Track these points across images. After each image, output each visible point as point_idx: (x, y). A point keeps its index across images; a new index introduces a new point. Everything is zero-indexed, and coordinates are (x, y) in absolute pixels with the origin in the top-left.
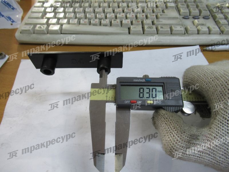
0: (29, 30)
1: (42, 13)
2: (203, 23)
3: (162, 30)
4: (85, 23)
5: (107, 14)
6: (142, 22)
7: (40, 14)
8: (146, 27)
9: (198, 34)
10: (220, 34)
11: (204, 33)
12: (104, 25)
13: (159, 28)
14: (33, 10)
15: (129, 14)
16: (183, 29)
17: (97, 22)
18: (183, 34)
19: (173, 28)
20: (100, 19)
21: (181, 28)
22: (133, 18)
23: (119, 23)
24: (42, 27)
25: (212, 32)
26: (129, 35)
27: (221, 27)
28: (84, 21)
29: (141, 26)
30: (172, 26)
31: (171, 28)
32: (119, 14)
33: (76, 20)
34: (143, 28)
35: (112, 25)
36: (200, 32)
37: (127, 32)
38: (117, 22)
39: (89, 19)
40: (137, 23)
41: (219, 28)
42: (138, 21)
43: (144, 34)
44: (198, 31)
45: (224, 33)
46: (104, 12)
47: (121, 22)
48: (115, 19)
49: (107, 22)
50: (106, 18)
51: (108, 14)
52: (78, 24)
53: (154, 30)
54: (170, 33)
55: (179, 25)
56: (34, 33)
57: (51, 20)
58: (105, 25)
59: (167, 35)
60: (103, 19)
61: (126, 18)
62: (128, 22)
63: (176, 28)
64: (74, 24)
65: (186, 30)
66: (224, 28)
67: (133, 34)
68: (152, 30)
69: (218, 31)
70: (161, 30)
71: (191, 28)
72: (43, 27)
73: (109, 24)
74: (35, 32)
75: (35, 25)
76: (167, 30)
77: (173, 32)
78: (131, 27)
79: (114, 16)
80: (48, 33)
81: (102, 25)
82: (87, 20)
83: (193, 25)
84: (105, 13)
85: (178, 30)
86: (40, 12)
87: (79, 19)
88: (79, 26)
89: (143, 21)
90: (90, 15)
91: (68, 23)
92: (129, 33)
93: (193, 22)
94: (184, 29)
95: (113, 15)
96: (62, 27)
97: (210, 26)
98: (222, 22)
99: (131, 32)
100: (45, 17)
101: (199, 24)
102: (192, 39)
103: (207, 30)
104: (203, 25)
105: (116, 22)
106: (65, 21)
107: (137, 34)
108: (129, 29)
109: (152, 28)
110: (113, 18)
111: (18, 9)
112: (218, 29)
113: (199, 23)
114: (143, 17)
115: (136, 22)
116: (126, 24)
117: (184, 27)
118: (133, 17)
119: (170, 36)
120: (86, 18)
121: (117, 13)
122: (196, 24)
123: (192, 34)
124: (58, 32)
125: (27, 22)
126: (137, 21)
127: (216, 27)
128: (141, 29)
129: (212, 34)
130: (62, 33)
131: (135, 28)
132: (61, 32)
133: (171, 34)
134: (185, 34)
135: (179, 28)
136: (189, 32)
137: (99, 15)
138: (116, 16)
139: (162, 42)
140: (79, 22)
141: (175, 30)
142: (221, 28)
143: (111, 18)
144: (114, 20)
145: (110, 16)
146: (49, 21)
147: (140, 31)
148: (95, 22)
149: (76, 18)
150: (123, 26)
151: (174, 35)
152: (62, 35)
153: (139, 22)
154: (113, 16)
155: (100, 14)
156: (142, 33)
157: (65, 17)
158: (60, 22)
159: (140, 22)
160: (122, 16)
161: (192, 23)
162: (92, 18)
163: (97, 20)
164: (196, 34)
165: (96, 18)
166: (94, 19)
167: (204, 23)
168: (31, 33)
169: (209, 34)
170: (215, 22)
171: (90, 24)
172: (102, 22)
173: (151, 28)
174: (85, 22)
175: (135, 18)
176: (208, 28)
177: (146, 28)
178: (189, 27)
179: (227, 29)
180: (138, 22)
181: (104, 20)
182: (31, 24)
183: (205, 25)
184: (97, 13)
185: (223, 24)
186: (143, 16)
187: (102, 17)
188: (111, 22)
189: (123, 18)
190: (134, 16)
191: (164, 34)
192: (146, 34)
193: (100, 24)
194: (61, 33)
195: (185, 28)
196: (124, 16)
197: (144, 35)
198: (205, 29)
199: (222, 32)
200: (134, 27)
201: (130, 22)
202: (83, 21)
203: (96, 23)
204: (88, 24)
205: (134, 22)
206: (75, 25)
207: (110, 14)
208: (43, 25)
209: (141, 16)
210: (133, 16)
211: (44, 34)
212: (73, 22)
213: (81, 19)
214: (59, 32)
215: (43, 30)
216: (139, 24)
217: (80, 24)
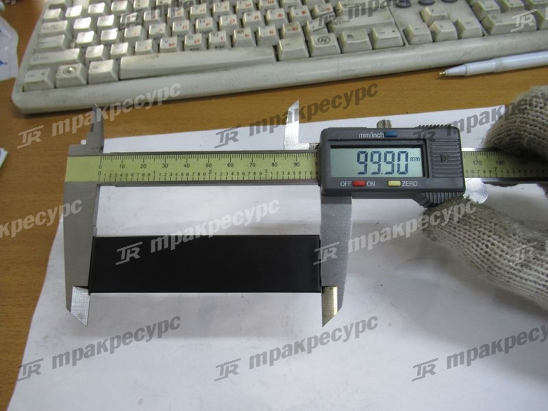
0: (43, 82)
1: (66, 35)
2: (442, 14)
3: (351, 44)
4: (171, 47)
5: (219, 17)
6: (304, 28)
7: (60, 36)
8: (313, 39)
9: (434, 41)
10: (484, 35)
11: (447, 39)
12: (216, 47)
13: (345, 38)
14: (43, 31)
15: (272, 13)
16: (398, 35)
17: (199, 41)
18: (400, 46)
19: (376, 34)
20: (206, 33)
21: (394, 31)
22: (283, 20)
23: (251, 37)
24: (71, 69)
25: (464, 34)
26: (278, 63)
27: (484, 18)
28: (168, 44)
29: (302, 39)
30: (374, 30)
31: (371, 35)
32: (249, 15)
33: (150, 41)
34: (307, 42)
35: (236, 44)
36: (439, 37)
37: (273, 56)
38: (246, 36)
39: (178, 36)
40: (292, 32)
41: (480, 22)
42: (295, 26)
43: (310, 56)
44: (434, 34)
45: (493, 32)
46: (212, 15)
47: (256, 33)
48: (241, 29)
49: (222, 38)
50: (219, 28)
51: (221, 18)
52: (155, 52)
53: (334, 46)
54: (371, 48)
55: (388, 24)
56: (55, 87)
57: (89, 49)
58: (220, 47)
59: (365, 54)
60: (211, 31)
61: (266, 23)
62: (271, 32)
63: (383, 33)
64: (147, 53)
65: (406, 34)
66: (491, 19)
67: (287, 60)
68: (329, 45)
69: (477, 29)
70: (349, 42)
71: (416, 29)
72: (75, 69)
73: (228, 43)
74: (57, 86)
75: (55, 67)
76: (363, 41)
77: (377, 45)
78: (278, 44)
79: (236, 22)
80: (88, 83)
81: (211, 46)
82: (174, 40)
83: (420, 21)
84: (216, 16)
85: (387, 39)
86: (60, 33)
87: (155, 39)
88: (158, 56)
89: (306, 24)
90: (181, 25)
91: (132, 51)
92: (278, 59)
93: (420, 13)
94: (402, 33)
95: (233, 18)
96: (119, 65)
97: (459, 20)
98: (486, 7)
99: (282, 56)
100: (73, 45)
101: (435, 17)
102: (422, 56)
103: (454, 29)
104: (442, 18)
105: (242, 35)
106: (124, 47)
107: (295, 58)
108: (276, 48)
109: (328, 40)
110: (234, 27)
111: (5, 31)
112: (478, 26)
113: (434, 15)
114: (304, 17)
115: (289, 30)
116: (268, 38)
117: (401, 30)
118: (280, 18)
119: (371, 53)
120: (171, 34)
121: (243, 13)
122: (427, 19)
123: (421, 44)
124: (111, 77)
125: (33, 62)
126: (291, 27)
127: (474, 20)
128: (304, 47)
129: (466, 38)
130: (122, 78)
131: (289, 44)
132: (119, 75)
133: (373, 49)
134: (404, 45)
135: (389, 34)
136: (414, 40)
137: (201, 22)
138: (241, 20)
139: (354, 70)
140: (156, 46)
141: (381, 40)
142: (485, 20)
143: (230, 28)
144: (238, 32)
145: (228, 21)
146: (85, 53)
147: (301, 50)
148: (195, 42)
149: (148, 37)
150: (260, 43)
151: (378, 52)
152: (122, 83)
153: (297, 29)
154: (234, 20)
155: (203, 20)
156: (307, 54)
157: (122, 39)
158: (111, 52)
159: (300, 30)
160: (255, 18)
161: (419, 15)
162: (186, 32)
163: (199, 37)
164: (430, 42)
165: (195, 31)
166: (191, 34)
167: (446, 14)
168: (49, 88)
169: (459, 38)
170: (471, 7)
171: (183, 47)
172: (210, 40)
173: (325, 41)
174: (170, 45)
175: (286, 20)
176: (456, 24)
177: (316, 44)
178: (411, 28)
179: (497, 22)
180: (294, 29)
181: (214, 35)
182: (43, 66)
183: (449, 18)
184: (196, 19)
185: (488, 12)
186: (304, 12)
187: (209, 26)
188: (231, 37)
189: (257, 23)
190: (284, 16)
191: (357, 51)
192: (315, 56)
193: (208, 46)
194: (120, 80)
195: (404, 31)
196: (261, 18)
197: (310, 59)
198: (447, 28)
199: (487, 31)
200: (286, 44)
201: (275, 33)
202: (166, 42)
203: (197, 43)
204: (178, 49)
205: (284, 30)
206: (149, 56)
207: (225, 17)
208: (74, 66)
209: (300, 15)
210: (280, 15)
211: (80, 85)
212: (143, 49)
213: (159, 39)
214: (115, 76)
215: (76, 78)
216: (298, 35)
217: (159, 50)
